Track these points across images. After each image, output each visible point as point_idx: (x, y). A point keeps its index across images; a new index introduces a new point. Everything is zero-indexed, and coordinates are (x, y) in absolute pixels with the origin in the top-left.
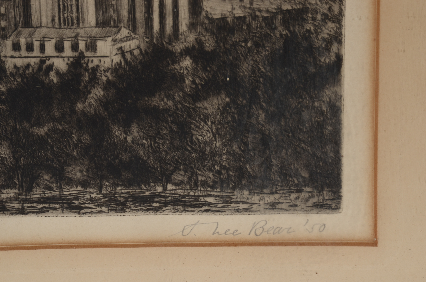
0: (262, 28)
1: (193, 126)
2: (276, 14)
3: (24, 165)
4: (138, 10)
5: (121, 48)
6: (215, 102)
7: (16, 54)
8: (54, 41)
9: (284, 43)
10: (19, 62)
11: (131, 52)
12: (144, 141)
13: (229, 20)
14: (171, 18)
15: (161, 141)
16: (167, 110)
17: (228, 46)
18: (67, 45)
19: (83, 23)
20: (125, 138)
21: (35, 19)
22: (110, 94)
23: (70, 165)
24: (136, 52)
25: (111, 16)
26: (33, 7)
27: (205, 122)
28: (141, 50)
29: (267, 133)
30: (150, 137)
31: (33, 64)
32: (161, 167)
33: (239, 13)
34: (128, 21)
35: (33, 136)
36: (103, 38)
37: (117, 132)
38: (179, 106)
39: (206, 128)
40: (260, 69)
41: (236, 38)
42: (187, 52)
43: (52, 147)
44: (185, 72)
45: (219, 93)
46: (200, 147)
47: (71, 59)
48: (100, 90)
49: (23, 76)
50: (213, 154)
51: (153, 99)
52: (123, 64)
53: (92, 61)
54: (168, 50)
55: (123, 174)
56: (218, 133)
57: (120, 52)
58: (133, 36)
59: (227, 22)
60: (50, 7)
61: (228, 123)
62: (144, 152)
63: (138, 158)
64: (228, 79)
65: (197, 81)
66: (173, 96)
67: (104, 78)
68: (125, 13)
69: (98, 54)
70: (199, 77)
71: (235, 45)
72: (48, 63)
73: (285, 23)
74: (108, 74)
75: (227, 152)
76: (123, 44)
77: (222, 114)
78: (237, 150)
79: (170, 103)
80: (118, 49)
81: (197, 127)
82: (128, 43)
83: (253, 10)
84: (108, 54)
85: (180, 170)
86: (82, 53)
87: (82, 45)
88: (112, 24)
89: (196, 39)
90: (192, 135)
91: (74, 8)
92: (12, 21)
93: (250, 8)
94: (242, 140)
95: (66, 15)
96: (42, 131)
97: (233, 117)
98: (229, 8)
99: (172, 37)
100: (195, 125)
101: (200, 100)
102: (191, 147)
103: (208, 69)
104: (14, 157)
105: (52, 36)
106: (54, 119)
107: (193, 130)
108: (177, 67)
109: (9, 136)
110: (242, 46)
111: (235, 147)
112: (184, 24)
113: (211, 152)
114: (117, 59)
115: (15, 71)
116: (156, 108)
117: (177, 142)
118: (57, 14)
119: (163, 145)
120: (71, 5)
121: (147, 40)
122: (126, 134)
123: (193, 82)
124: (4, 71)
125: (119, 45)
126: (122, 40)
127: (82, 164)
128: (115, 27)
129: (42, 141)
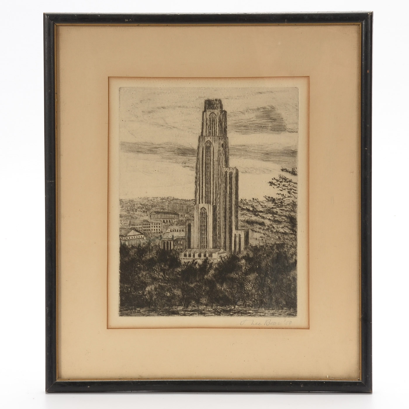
0: (269, 250)
1: (245, 284)
2: (274, 245)
3: (186, 297)
4: (227, 242)
5: (221, 256)
6: (253, 275)
7: (185, 258)
8: (198, 253)
9: (277, 255)
10: (186, 261)
11: (224, 257)
12: (228, 290)
13: (258, 247)
14: (238, 246)
15: (234, 290)
16: (236, 279)
17: (257, 256)
18: (202, 255)
19: (208, 247)
20: (221, 289)
21: (192, 246)
22: (216, 272)
23: (202, 298)
24: (226, 258)
25: (218, 245)
26: (192, 242)
27: (249, 283)
28: (227, 257)
29: (271, 287)
30: (230, 288)
31: (190, 261)
32: (233, 299)
33: (261, 244)
34: (224, 247)
35: (189, 287)
36: (215, 252)
37: (218, 286)
38: (240, 277)
39: (250, 285)
40: (268, 264)
41: (260, 253)
42: (244, 257)
43: (196, 292)
44: (243, 265)
45: (254, 272)
46: (247, 292)
47: (204, 260)
48: (213, 271)
49: (187, 266)
50: (252, 294)
51: (231, 274)
52: (221, 262)
53: (211, 260)
54: (237, 257)
55: (220, 301)
56: (254, 287)
57: (220, 257)
58: (225, 252)
59: (257, 247)
60: (197, 242)
61: (257, 283)
62: (228, 294)
63: (225, 296)
64: (257, 267)
65: (247, 268)
66: (238, 273)
67: (215, 267)
68: (222, 244)
69: (213, 258)
70: (247, 267)
71: (260, 255)
72: (195, 261)
73: (277, 248)
74: (216, 265)
75: (257, 294)
76: (221, 255)
77: (255, 280)
78: (261, 293)
79: (237, 276)
80: (220, 256)
81: (247, 285)
82: (223, 254)
83: (266, 243)
84: (216, 258)
85: (240, 300)
86: (207, 258)
87: (207, 255)
88: (218, 247)
89: (247, 253)
90: (245, 287)
91: (205, 242)
92: (185, 246)
93: (265, 243)
94: (262, 290)
95: (202, 244)
96: (192, 286)
97: (259, 281)
98: (258, 242)
99: (238, 252)
100: (246, 284)
101: (248, 275)
102: (244, 292)
103: (251, 264)
104: (182, 295)
105: (197, 252)
106: (197, 281)
107: (245, 285)
108: (240, 263)
109: (181, 287)
110: (262, 256)
111: (260, 292)
112: (242, 248)
113: (251, 294)
114: (219, 260)
115: (184, 264)
116: (232, 278)
117: (239, 290)
118: (199, 244)
119: (234, 291)
120: (204, 241)
121: (230, 253)
122: (222, 287)
123: (245, 268)
124: (181, 264)
125: (220, 255)
126: (221, 253)
127: (206, 298)
128: (219, 248)
129: (192, 289)
